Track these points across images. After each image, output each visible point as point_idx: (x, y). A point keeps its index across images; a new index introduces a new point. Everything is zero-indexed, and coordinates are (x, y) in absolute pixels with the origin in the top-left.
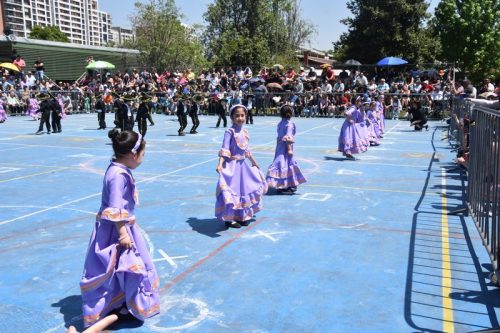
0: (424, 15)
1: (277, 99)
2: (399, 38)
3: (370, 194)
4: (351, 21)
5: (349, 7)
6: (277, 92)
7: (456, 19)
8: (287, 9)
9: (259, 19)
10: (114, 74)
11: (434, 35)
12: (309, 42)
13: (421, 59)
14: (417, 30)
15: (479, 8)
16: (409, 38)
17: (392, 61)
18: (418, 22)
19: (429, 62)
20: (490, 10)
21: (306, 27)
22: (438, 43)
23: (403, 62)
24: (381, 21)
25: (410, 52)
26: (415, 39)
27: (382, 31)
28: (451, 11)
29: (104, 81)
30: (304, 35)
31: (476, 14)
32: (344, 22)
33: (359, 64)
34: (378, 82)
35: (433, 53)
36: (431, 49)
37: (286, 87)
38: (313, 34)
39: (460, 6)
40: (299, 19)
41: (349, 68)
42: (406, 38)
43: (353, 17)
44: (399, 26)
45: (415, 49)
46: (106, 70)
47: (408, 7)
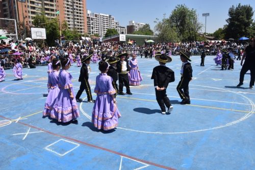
0: (252, 23)
1: (208, 50)
2: (244, 31)
5: (227, 21)
6: (208, 48)
9: (185, 23)
10: (154, 44)
12: (201, 30)
14: (249, 28)
17: (244, 38)
18: (249, 25)
21: (200, 25)
26: (249, 31)
27: (238, 28)
29: (151, 46)
33: (233, 39)
34: (240, 45)
37: (211, 47)
38: (202, 27)
41: (230, 40)
42: (246, 30)
43: (228, 24)
44: (243, 27)
45: (249, 34)
46: (151, 43)
47: (247, 21)
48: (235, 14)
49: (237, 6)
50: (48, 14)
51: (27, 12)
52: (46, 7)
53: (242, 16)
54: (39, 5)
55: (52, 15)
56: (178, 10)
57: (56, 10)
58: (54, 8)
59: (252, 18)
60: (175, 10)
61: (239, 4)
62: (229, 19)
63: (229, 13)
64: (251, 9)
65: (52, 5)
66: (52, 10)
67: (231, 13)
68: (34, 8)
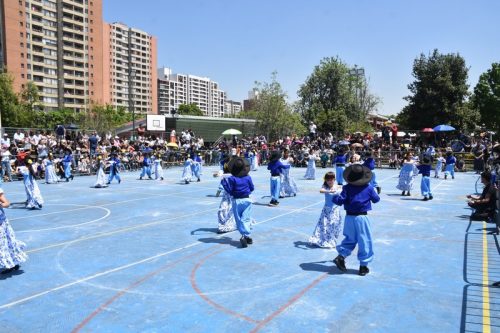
0: (466, 93)
2: (447, 110)
3: (438, 222)
4: (411, 98)
5: (409, 88)
7: (492, 96)
8: (359, 86)
9: (338, 94)
11: (474, 108)
12: (376, 110)
13: (465, 126)
14: (461, 105)
16: (455, 110)
17: (443, 128)
18: (461, 98)
19: (471, 128)
21: (374, 99)
22: (478, 113)
23: (451, 128)
24: (433, 98)
25: (456, 120)
26: (460, 111)
27: (434, 105)
28: (486, 90)
30: (373, 105)
32: (406, 99)
35: (474, 121)
36: (473, 118)
38: (379, 104)
39: (493, 86)
40: (368, 94)
42: (453, 110)
43: (412, 95)
44: (447, 101)
45: (460, 118)
47: (454, 88)
48: (427, 73)
49: (431, 55)
50: (70, 72)
51: (26, 66)
52: (65, 58)
53: (443, 76)
54: (53, 53)
55: (77, 73)
56: (324, 68)
57: (87, 65)
58: (84, 60)
59: (467, 83)
60: (317, 68)
61: (436, 51)
62: (415, 83)
63: (415, 69)
64: (462, 63)
65: (80, 55)
66: (80, 65)
67: (418, 70)
68: (41, 59)
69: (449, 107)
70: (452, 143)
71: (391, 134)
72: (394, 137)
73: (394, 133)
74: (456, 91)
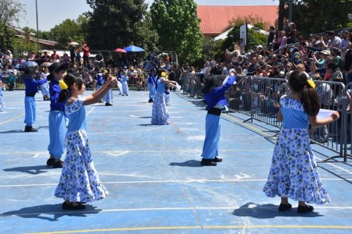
0: (145, 13)
2: (129, 30)
4: (90, 13)
5: (88, 3)
11: (153, 28)
12: (17, 20)
13: (145, 46)
14: (141, 24)
15: (181, 10)
16: (137, 30)
17: (134, 48)
18: (141, 17)
20: (188, 12)
21: (13, 5)
22: (156, 34)
25: (138, 41)
26: (142, 31)
28: (161, 11)
30: (12, 13)
31: (180, 13)
35: (154, 42)
36: (152, 39)
38: (21, 13)
39: (167, 7)
42: (135, 30)
43: (92, 11)
44: (128, 21)
45: (142, 38)
47: (135, 7)
69: (131, 27)
70: (145, 65)
71: (82, 54)
72: (86, 57)
73: (86, 53)
74: (137, 11)
